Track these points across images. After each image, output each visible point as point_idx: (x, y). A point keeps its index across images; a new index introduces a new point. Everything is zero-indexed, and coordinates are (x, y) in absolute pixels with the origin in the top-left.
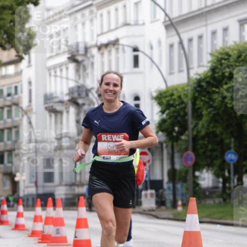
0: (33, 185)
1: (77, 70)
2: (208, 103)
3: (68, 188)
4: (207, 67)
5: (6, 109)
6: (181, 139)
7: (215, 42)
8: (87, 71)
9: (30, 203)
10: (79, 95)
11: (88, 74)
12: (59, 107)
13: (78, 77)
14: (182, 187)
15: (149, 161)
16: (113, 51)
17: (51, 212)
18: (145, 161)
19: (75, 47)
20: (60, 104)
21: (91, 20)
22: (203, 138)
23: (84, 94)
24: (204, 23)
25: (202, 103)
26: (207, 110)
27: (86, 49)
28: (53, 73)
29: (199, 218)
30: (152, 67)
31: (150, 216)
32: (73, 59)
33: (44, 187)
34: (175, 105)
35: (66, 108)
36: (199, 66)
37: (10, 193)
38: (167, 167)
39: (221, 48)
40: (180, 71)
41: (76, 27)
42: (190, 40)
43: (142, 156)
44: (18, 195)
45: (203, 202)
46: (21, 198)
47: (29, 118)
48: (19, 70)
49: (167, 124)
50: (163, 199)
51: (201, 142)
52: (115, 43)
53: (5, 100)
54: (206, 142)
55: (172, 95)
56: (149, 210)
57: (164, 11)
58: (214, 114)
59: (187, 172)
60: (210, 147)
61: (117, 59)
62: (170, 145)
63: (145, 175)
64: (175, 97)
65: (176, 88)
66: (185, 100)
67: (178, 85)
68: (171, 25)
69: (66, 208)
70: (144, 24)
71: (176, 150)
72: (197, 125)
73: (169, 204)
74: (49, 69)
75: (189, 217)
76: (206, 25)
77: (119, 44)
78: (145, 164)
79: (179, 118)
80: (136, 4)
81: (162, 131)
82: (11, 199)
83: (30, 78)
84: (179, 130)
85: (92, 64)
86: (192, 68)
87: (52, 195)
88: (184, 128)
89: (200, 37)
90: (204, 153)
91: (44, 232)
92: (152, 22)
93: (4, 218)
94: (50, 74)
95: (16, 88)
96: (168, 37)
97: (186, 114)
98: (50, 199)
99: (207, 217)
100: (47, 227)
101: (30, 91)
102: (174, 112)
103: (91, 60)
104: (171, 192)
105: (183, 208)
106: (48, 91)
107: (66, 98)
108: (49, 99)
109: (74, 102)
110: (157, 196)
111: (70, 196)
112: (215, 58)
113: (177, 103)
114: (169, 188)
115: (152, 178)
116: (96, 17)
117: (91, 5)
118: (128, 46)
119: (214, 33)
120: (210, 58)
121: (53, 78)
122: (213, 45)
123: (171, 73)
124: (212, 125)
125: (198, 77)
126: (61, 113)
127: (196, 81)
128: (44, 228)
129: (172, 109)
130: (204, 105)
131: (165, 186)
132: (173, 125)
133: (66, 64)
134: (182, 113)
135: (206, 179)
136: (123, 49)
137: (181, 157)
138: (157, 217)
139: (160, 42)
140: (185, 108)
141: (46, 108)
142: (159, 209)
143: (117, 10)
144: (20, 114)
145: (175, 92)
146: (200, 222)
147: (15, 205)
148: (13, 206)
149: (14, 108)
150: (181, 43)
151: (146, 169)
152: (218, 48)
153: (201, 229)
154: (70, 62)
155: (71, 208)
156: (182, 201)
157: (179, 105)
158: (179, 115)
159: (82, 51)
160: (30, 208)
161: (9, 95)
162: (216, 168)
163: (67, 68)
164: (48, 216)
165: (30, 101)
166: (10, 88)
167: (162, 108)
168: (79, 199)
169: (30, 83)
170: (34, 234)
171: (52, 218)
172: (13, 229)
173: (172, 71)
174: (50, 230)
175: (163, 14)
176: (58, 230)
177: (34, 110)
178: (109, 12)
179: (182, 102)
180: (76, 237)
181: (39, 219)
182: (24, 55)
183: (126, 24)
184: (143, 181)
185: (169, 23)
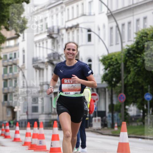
0: (25, 114)
1: (53, 43)
2: (134, 63)
3: (47, 115)
4: (134, 41)
5: (9, 67)
6: (117, 86)
7: (138, 26)
8: (59, 44)
9: (23, 125)
10: (54, 58)
11: (59, 46)
12: (41, 66)
13: (53, 48)
14: (117, 115)
15: (97, 99)
16: (75, 31)
17: (36, 130)
18: (95, 99)
19: (52, 29)
20: (42, 64)
21: (62, 13)
22: (131, 85)
23: (57, 58)
24: (132, 14)
25: (130, 64)
26: (133, 67)
27: (59, 30)
28: (38, 45)
29: (128, 135)
30: (99, 41)
31: (98, 133)
32: (50, 36)
33: (32, 115)
34: (113, 65)
35: (46, 67)
36: (129, 41)
37: (11, 118)
38: (108, 103)
39: (142, 30)
40: (117, 44)
41: (52, 16)
42: (123, 25)
43: (93, 96)
44: (16, 120)
45: (130, 125)
46: (18, 122)
47: (23, 73)
48: (17, 43)
49: (108, 76)
50: (106, 123)
51: (129, 88)
52: (77, 26)
53: (8, 61)
54: (132, 88)
55: (112, 58)
56: (97, 130)
57: (107, 7)
58: (138, 71)
59: (120, 106)
60: (135, 91)
61: (78, 36)
62: (110, 89)
63: (94, 107)
64: (113, 60)
65: (114, 55)
66: (120, 62)
67: (115, 53)
68: (111, 15)
69: (46, 128)
70: (94, 15)
71: (114, 92)
72: (127, 77)
73: (109, 126)
74: (36, 43)
75: (122, 134)
76: (133, 16)
77: (79, 27)
78: (94, 101)
79: (116, 73)
80: (90, 2)
81: (105, 81)
82: (12, 122)
83: (23, 48)
84: (116, 80)
85: (62, 39)
86: (124, 42)
87: (37, 120)
88: (119, 79)
89: (129, 23)
90: (131, 94)
91: (32, 143)
92: (99, 14)
93: (7, 134)
94: (36, 46)
95: (15, 54)
96: (109, 23)
97: (120, 70)
98: (36, 123)
99: (133, 134)
100: (34, 140)
101: (24, 56)
102: (113, 69)
103: (62, 37)
104: (111, 118)
105: (118, 129)
106: (35, 56)
107: (46, 60)
108: (36, 61)
109: (51, 63)
110: (102, 121)
111: (48, 121)
112: (138, 36)
113: (115, 63)
114: (109, 116)
115: (99, 110)
116: (65, 10)
117: (62, 3)
118: (85, 28)
119: (138, 20)
120: (135, 36)
121: (38, 48)
122: (137, 28)
123: (111, 45)
124: (136, 77)
125: (128, 48)
126: (43, 69)
127: (126, 50)
128: (32, 140)
129: (112, 67)
130: (131, 65)
131: (107, 114)
132: (112, 77)
133: (46, 40)
134: (118, 70)
135: (133, 110)
136: (82, 30)
137: (117, 96)
138: (102, 134)
139: (104, 26)
140: (120, 66)
141: (34, 67)
142: (103, 129)
143: (78, 6)
144: (18, 70)
145: (113, 57)
146: (129, 137)
147: (14, 126)
148: (13, 127)
149: (14, 66)
150: (117, 26)
151: (95, 104)
152: (140, 30)
153: (129, 141)
154: (48, 38)
155: (48, 128)
156: (118, 124)
157: (116, 65)
158: (116, 71)
159: (56, 32)
160: (23, 128)
161: (11, 58)
162: (138, 104)
163: (47, 42)
164: (34, 133)
165: (24, 62)
166: (12, 54)
167: (105, 67)
168: (53, 123)
169: (24, 51)
170: (26, 144)
171: (37, 134)
172: (13, 141)
173: (112, 44)
174: (36, 141)
175: (106, 9)
176: (40, 141)
177: (26, 68)
178: (73, 8)
179: (118, 63)
180: (51, 146)
181: (29, 135)
182: (20, 34)
183: (84, 15)
184: (93, 111)
185: (110, 14)
